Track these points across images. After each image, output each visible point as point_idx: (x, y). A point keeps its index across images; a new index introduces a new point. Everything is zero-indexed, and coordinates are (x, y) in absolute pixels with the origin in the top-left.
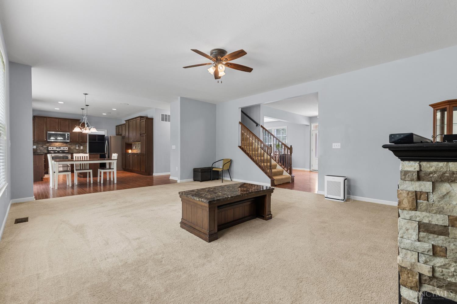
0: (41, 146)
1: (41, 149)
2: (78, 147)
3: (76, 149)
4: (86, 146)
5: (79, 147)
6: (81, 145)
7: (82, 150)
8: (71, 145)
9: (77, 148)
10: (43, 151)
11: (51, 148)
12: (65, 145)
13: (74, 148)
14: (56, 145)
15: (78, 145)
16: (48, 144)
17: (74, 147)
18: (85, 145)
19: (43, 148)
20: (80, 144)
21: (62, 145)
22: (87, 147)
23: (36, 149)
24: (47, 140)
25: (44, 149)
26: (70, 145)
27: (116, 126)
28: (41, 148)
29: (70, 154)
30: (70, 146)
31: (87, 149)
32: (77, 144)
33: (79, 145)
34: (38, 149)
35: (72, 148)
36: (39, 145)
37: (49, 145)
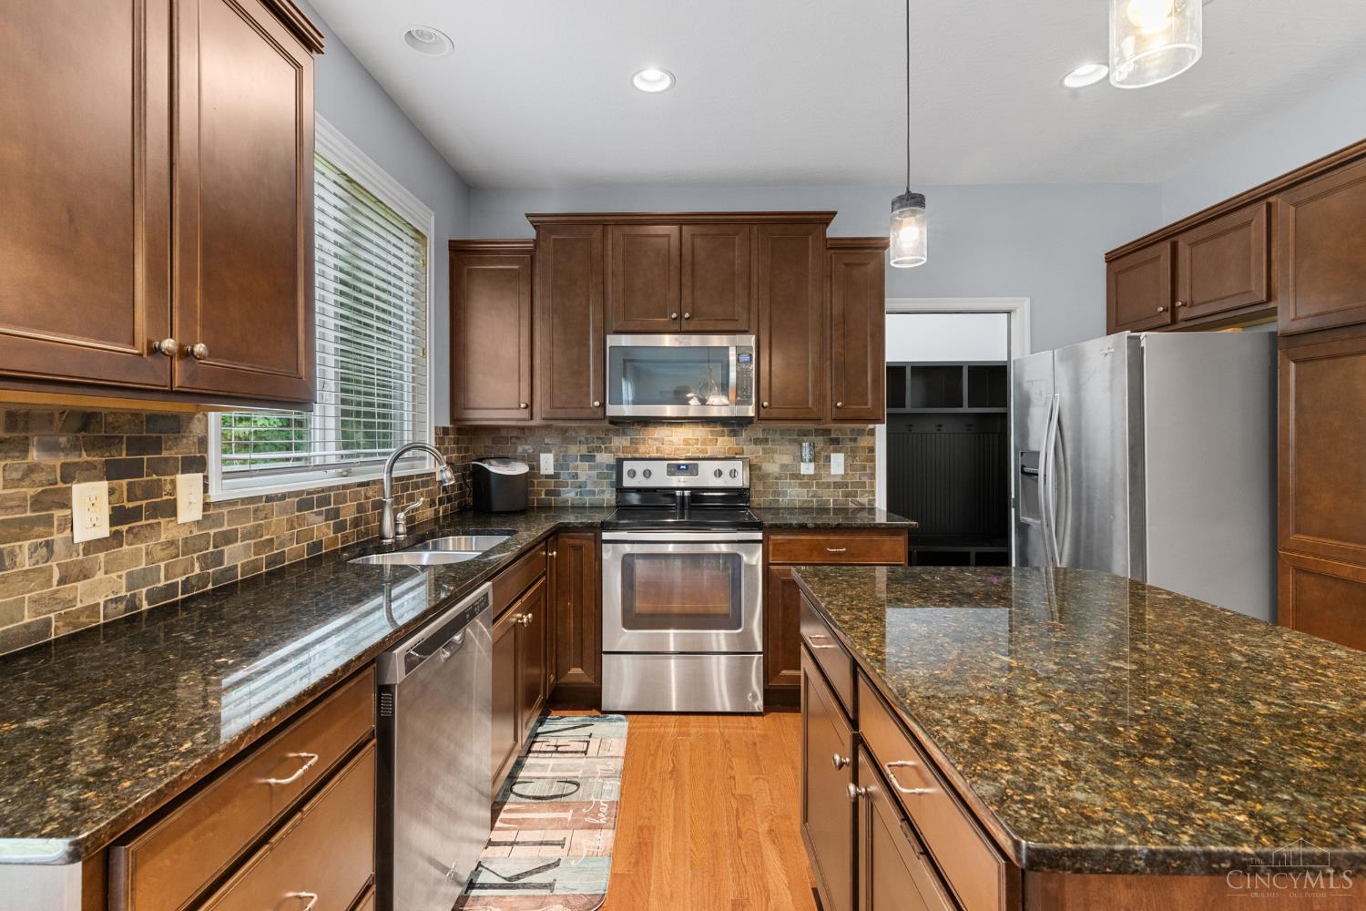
0: (584, 458)
1: (582, 478)
2: (814, 459)
3: (797, 476)
4: (872, 450)
5: (819, 459)
6: (835, 443)
7: (837, 485)
8: (766, 440)
9: (807, 469)
10: (593, 493)
11: (639, 467)
12: (724, 443)
13: (783, 466)
14: (667, 450)
15: (813, 446)
16: (620, 442)
17: (786, 459)
18: (864, 442)
19: (594, 473)
20: (826, 432)
21: (704, 443)
22: (873, 460)
23: (556, 476)
24: (603, 405)
25: (599, 476)
26: (757, 441)
27: (1112, 258)
28: (585, 472)
29: (759, 536)
30: (759, 449)
31: (872, 476)
32: (805, 433)
33: (820, 441)
34: (564, 476)
35: (772, 468)
36: (574, 450)
37: (625, 449)
